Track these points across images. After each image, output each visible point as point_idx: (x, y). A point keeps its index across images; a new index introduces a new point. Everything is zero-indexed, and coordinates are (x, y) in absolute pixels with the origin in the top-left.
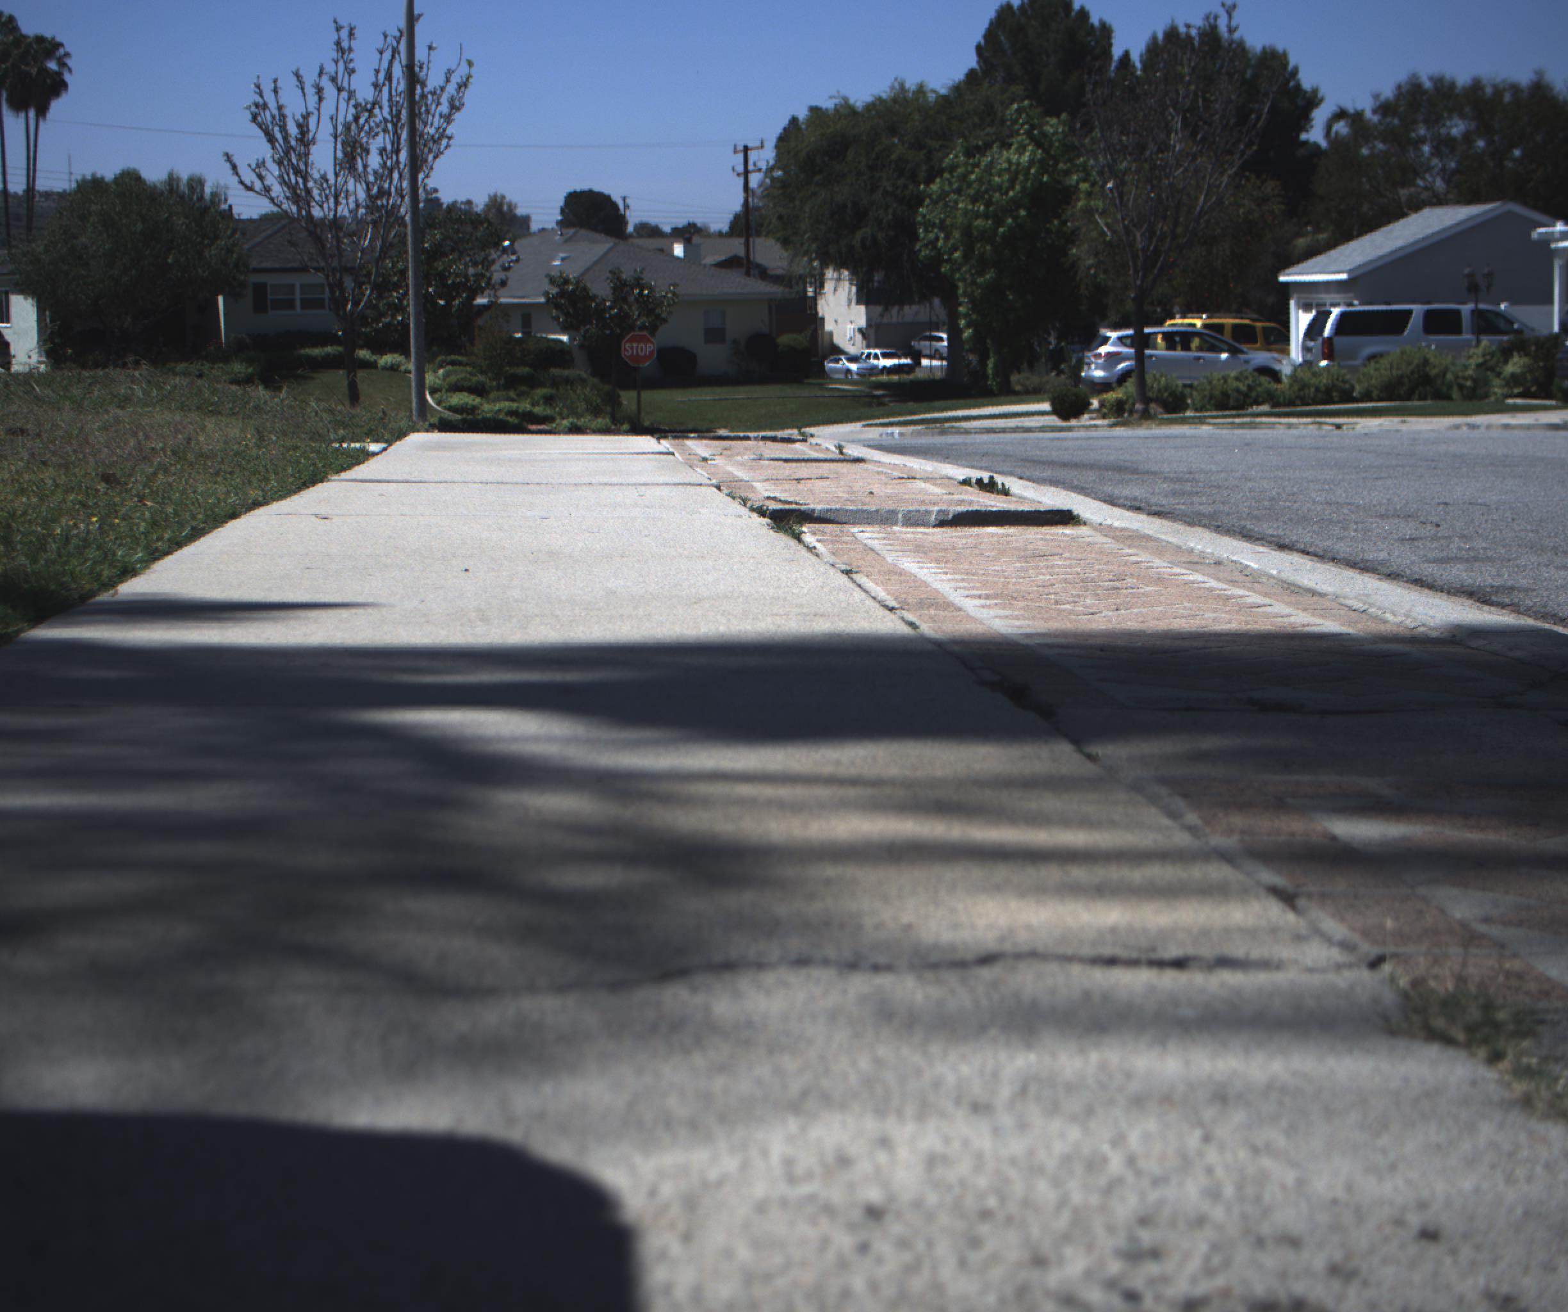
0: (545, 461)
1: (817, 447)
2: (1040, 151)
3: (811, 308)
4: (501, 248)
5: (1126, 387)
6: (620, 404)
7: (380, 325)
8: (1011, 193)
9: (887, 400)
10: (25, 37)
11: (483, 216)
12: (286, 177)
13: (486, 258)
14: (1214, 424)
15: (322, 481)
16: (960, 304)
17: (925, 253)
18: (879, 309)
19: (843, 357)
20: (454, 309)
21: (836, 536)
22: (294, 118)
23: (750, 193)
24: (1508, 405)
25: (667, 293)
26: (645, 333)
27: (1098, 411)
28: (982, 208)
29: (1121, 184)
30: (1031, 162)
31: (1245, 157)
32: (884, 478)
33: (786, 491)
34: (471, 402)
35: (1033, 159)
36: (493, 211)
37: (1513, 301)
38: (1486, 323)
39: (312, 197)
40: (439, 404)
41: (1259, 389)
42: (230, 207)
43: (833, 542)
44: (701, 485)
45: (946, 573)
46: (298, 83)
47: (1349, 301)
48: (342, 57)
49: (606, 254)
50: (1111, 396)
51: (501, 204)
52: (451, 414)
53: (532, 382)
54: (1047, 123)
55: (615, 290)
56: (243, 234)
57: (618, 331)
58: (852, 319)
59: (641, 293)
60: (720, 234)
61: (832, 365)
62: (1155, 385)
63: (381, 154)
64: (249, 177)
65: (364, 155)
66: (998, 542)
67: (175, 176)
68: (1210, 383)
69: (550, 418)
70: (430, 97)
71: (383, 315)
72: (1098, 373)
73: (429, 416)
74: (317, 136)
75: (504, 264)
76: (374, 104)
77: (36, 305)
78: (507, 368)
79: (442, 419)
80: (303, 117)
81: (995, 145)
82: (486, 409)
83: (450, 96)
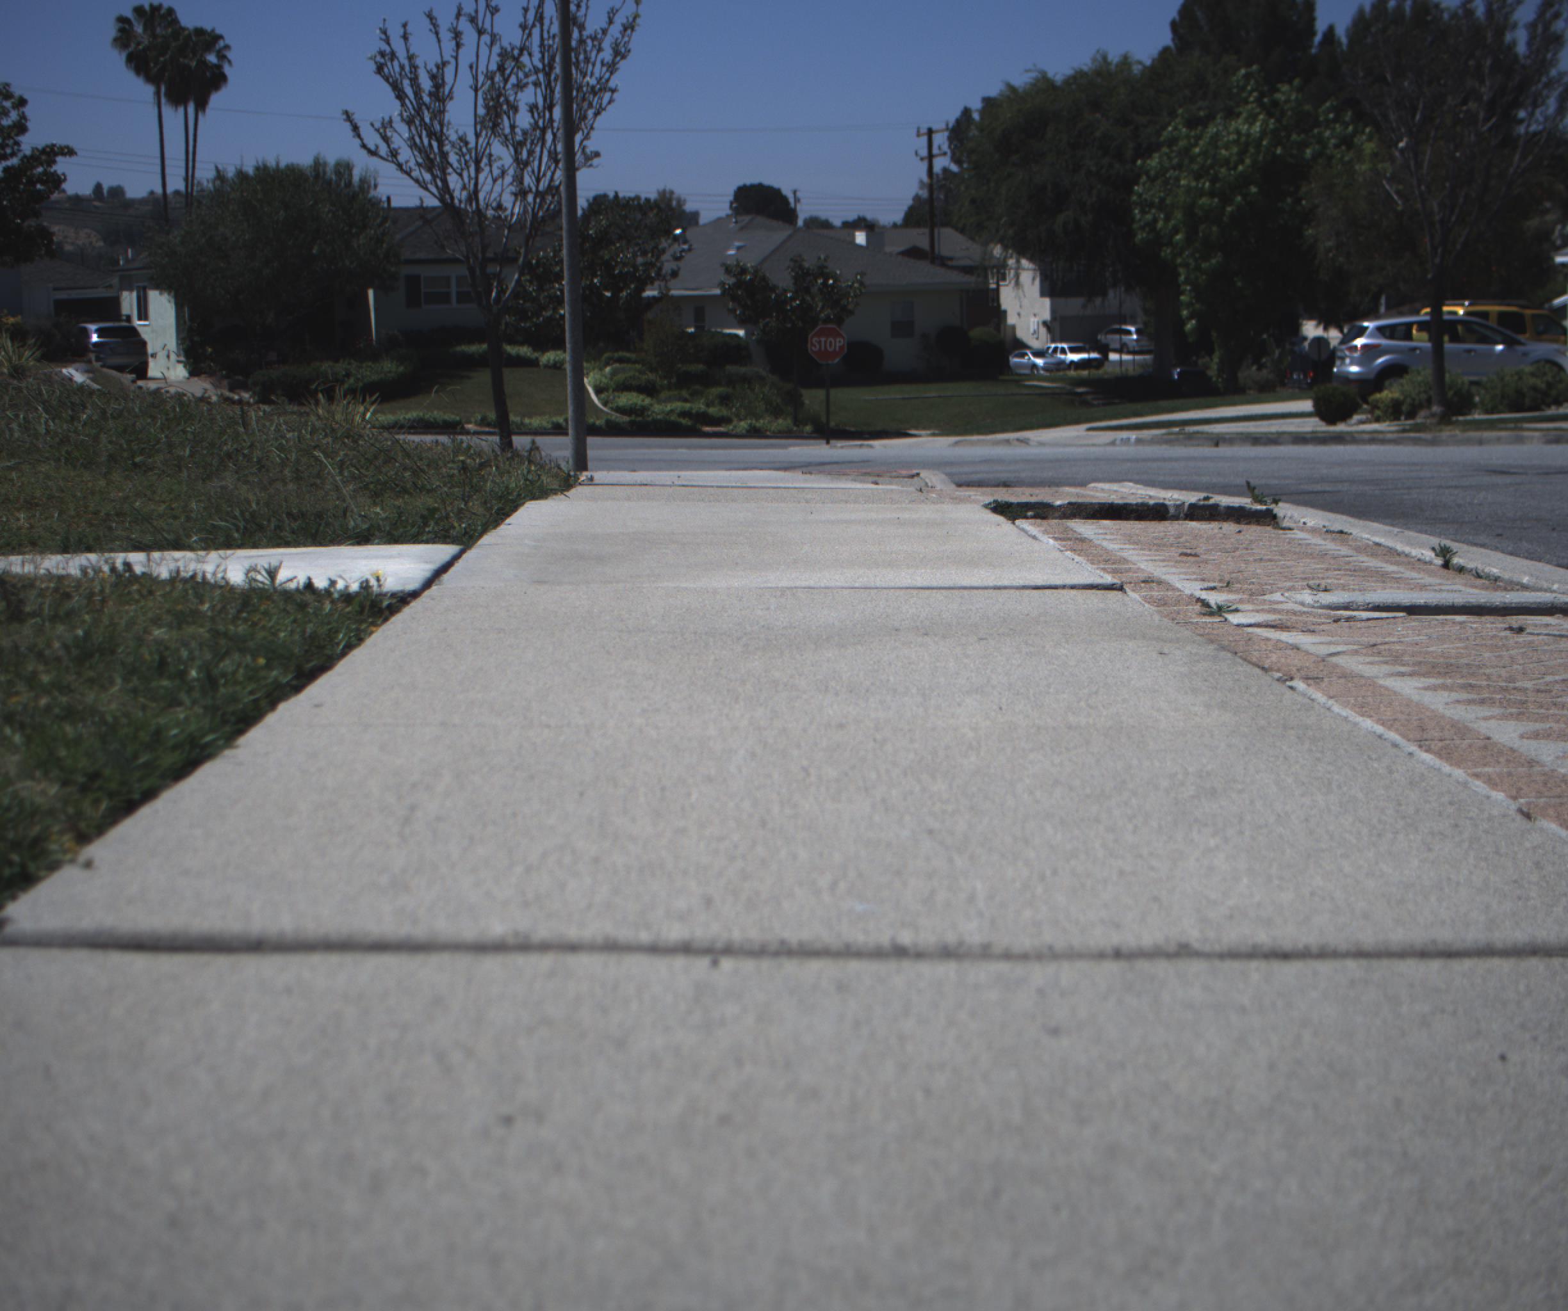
2: (1272, 121)
3: (993, 300)
4: (672, 237)
5: (1399, 385)
6: (802, 404)
7: (541, 319)
8: (1240, 168)
9: (1089, 397)
10: (184, 29)
12: (417, 140)
13: (656, 247)
16: (1182, 293)
17: (1140, 236)
18: (1070, 301)
19: (1028, 352)
20: (621, 302)
22: (425, 67)
23: (935, 177)
25: (853, 283)
26: (830, 326)
27: (1370, 412)
28: (1207, 184)
29: (1416, 143)
30: (1264, 133)
34: (640, 402)
35: (1265, 129)
36: (664, 202)
39: (448, 163)
40: (605, 404)
46: (432, 27)
49: (784, 242)
51: (670, 200)
52: (618, 415)
53: (706, 381)
54: (1278, 90)
55: (796, 279)
56: (395, 223)
57: (800, 324)
58: (1036, 311)
59: (825, 284)
60: (894, 226)
61: (1017, 360)
63: (531, 111)
64: (372, 139)
65: (511, 113)
67: (321, 161)
68: (1502, 379)
69: (726, 420)
70: (589, 42)
71: (544, 308)
72: (1354, 369)
73: (591, 421)
74: (455, 89)
75: (675, 253)
76: (522, 50)
77: (173, 300)
78: (680, 365)
79: (608, 422)
80: (438, 67)
81: (1218, 116)
82: (656, 410)
83: (613, 40)
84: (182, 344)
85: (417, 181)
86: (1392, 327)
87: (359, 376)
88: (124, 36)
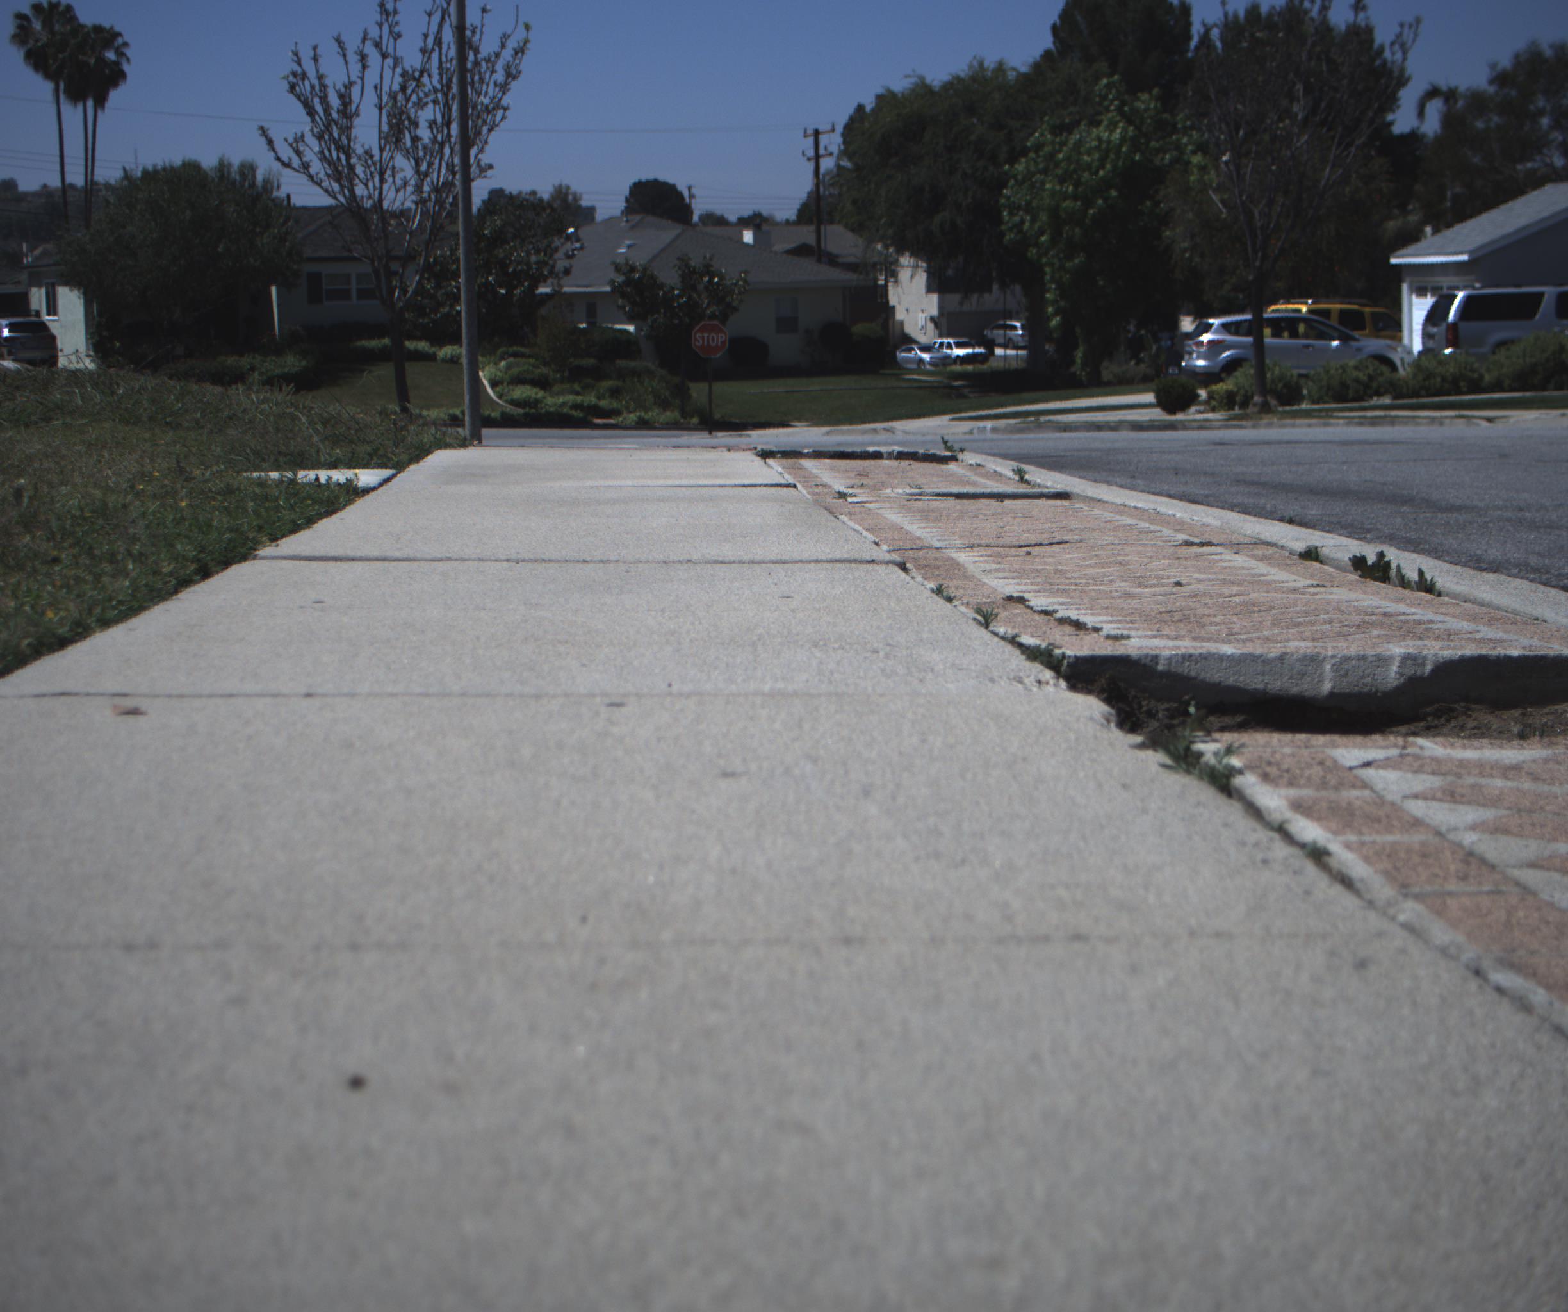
0: (612, 503)
1: (983, 471)
2: (1131, 128)
3: (881, 297)
4: (564, 235)
5: (1237, 377)
6: (690, 397)
7: (439, 315)
8: (1101, 173)
9: (966, 391)
10: (83, 26)
11: (546, 203)
12: (327, 153)
13: (549, 246)
16: (1048, 291)
17: (1009, 237)
18: (954, 298)
19: (915, 347)
20: (515, 299)
22: (334, 87)
23: (821, 179)
25: (738, 281)
26: (716, 322)
27: (1207, 402)
28: (1071, 188)
29: (1238, 156)
30: (1123, 140)
32: (1160, 543)
33: (1019, 574)
34: (533, 395)
35: (1125, 136)
36: (558, 200)
39: (355, 174)
40: (500, 397)
41: (1381, 379)
42: (288, 196)
43: (1343, 816)
46: (340, 50)
47: (1470, 284)
48: (387, 20)
49: (674, 240)
50: (1221, 387)
51: (566, 194)
52: (513, 407)
53: (597, 374)
54: (1138, 99)
55: (683, 277)
56: (299, 221)
57: (687, 320)
58: (924, 307)
59: (711, 281)
60: (788, 223)
61: (904, 355)
62: (1268, 376)
63: (431, 127)
64: (286, 153)
65: (412, 128)
67: (226, 162)
68: (1327, 372)
69: (616, 413)
70: (483, 64)
71: (441, 305)
72: (1201, 363)
73: (487, 413)
74: (361, 107)
75: (567, 251)
76: (422, 72)
77: (82, 296)
78: (571, 360)
79: (503, 414)
80: (345, 87)
81: (1083, 123)
82: (549, 403)
83: (505, 63)
84: (92, 338)
85: (326, 191)
86: (1237, 324)
87: (263, 370)
88: (22, 32)
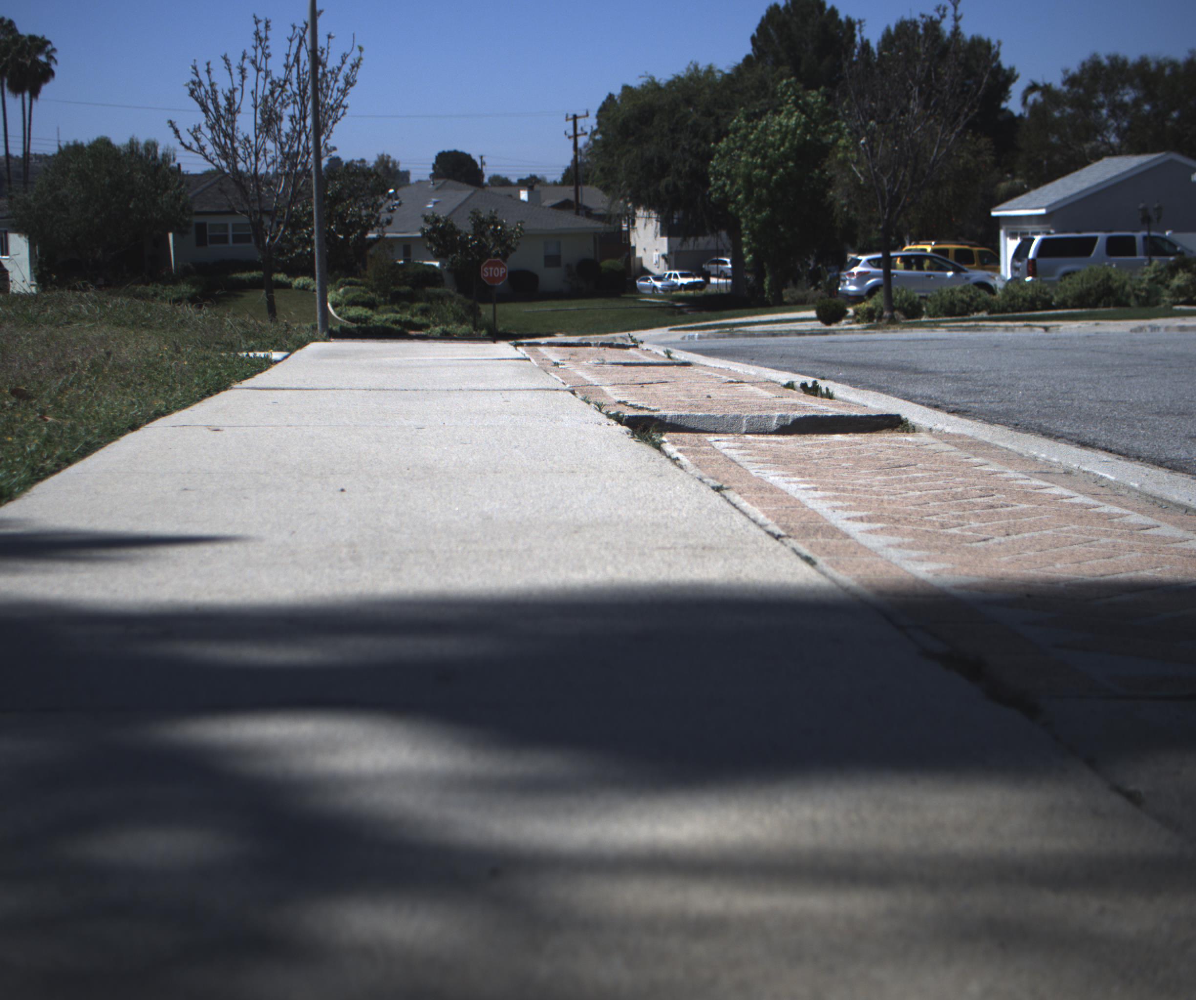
0: (420, 367)
1: (648, 352)
2: (804, 116)
3: (625, 240)
4: (387, 195)
5: (875, 299)
6: (480, 315)
7: (294, 255)
8: (782, 149)
9: (685, 309)
10: (21, 36)
11: (373, 170)
12: (217, 139)
13: (375, 203)
14: (947, 327)
15: (225, 389)
16: (743, 235)
17: (715, 196)
18: (678, 240)
19: (650, 277)
20: (350, 242)
21: (695, 445)
22: (222, 93)
23: (579, 152)
24: (1176, 310)
25: (515, 229)
26: (498, 259)
27: (853, 317)
28: (759, 161)
29: (871, 140)
30: (798, 125)
31: (969, 118)
32: (716, 382)
33: (632, 395)
34: (364, 314)
35: (799, 122)
36: (382, 167)
37: (1175, 230)
38: (1155, 247)
39: (237, 154)
40: (339, 315)
41: (979, 299)
42: (179, 165)
43: (694, 452)
44: (557, 390)
45: (816, 489)
46: (226, 65)
47: (1047, 230)
48: (260, 44)
49: (468, 199)
50: (863, 306)
51: (388, 162)
52: (349, 323)
53: (411, 298)
54: (809, 95)
55: (475, 226)
56: (188, 185)
57: (478, 258)
58: (658, 247)
59: (495, 229)
60: (555, 183)
61: (642, 283)
62: (898, 297)
63: (292, 121)
64: (188, 139)
65: (278, 122)
66: (849, 451)
67: (135, 141)
68: (941, 294)
69: (427, 326)
70: (329, 75)
71: (296, 247)
72: (852, 288)
73: (330, 327)
74: (241, 106)
75: (389, 207)
76: (285, 81)
77: (27, 241)
78: (392, 287)
79: (342, 328)
80: (230, 92)
81: (769, 112)
82: (376, 319)
83: (345, 74)
84: (34, 272)
86: (874, 260)
87: (164, 295)
